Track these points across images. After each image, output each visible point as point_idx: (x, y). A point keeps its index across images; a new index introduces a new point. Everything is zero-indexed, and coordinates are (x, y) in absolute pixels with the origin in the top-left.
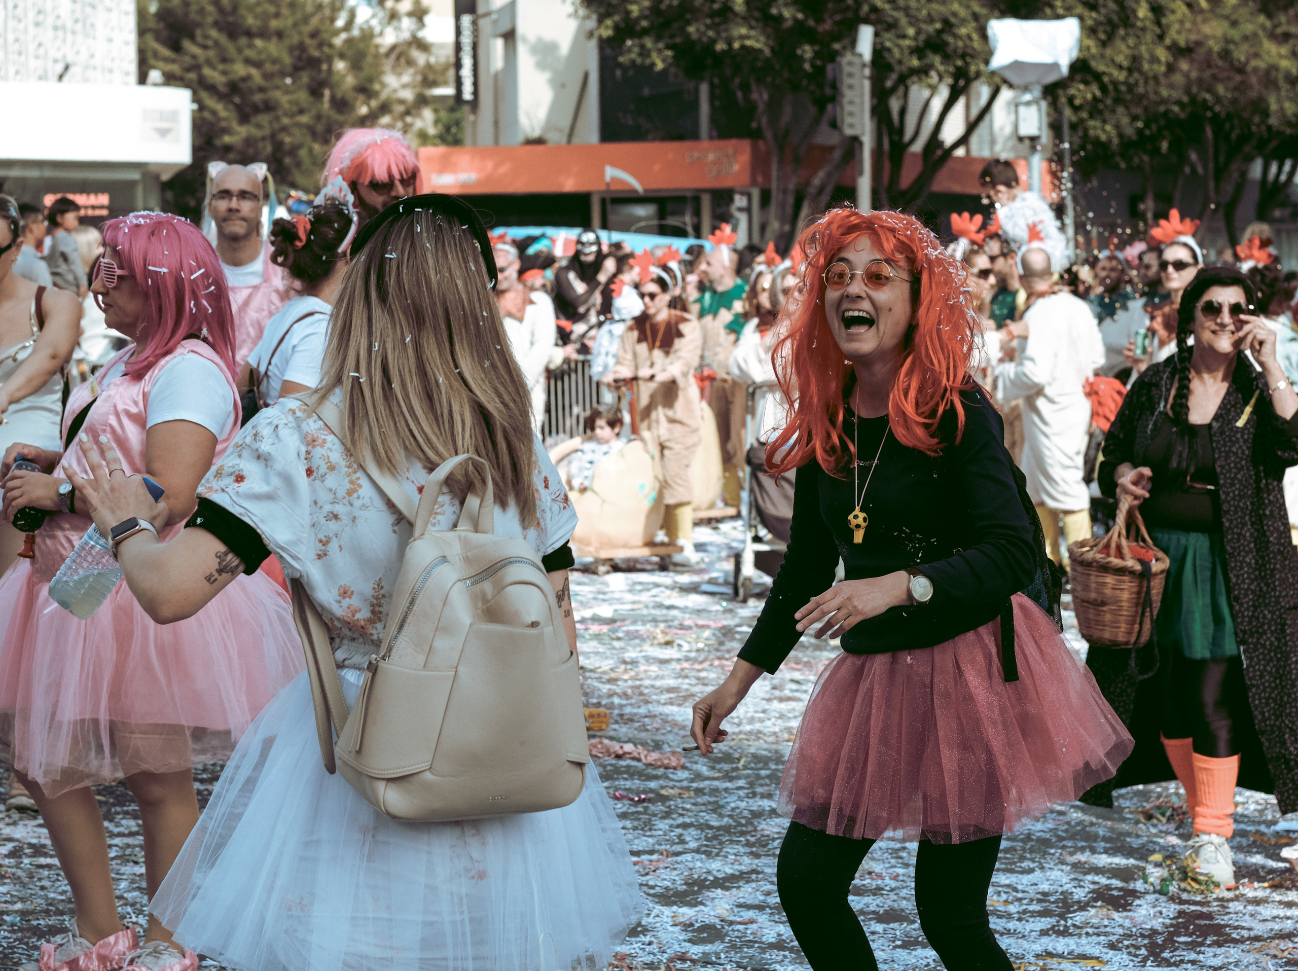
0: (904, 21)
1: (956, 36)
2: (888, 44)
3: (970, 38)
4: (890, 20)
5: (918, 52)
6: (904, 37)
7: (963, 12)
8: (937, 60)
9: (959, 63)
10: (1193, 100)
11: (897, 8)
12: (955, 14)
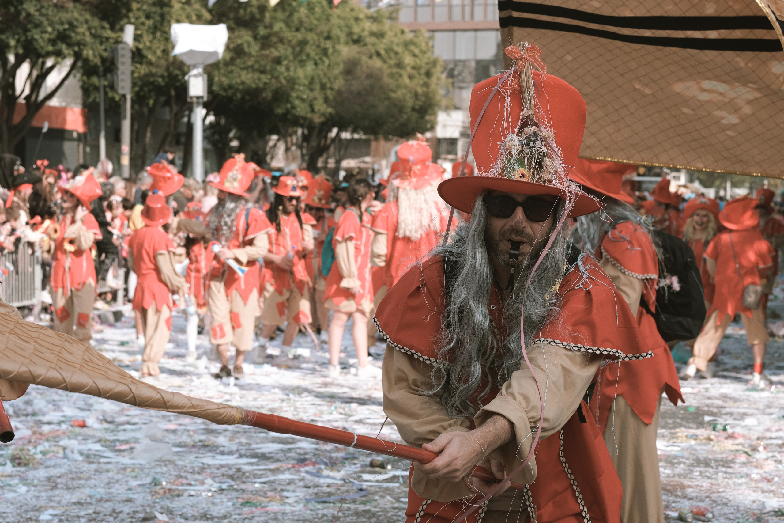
0: (46, 23)
1: (76, 33)
2: (36, 37)
3: (84, 34)
4: (37, 22)
5: (53, 42)
6: (46, 32)
7: (81, 19)
8: (64, 47)
9: (76, 49)
10: (170, 75)
11: (41, 15)
12: (77, 20)
